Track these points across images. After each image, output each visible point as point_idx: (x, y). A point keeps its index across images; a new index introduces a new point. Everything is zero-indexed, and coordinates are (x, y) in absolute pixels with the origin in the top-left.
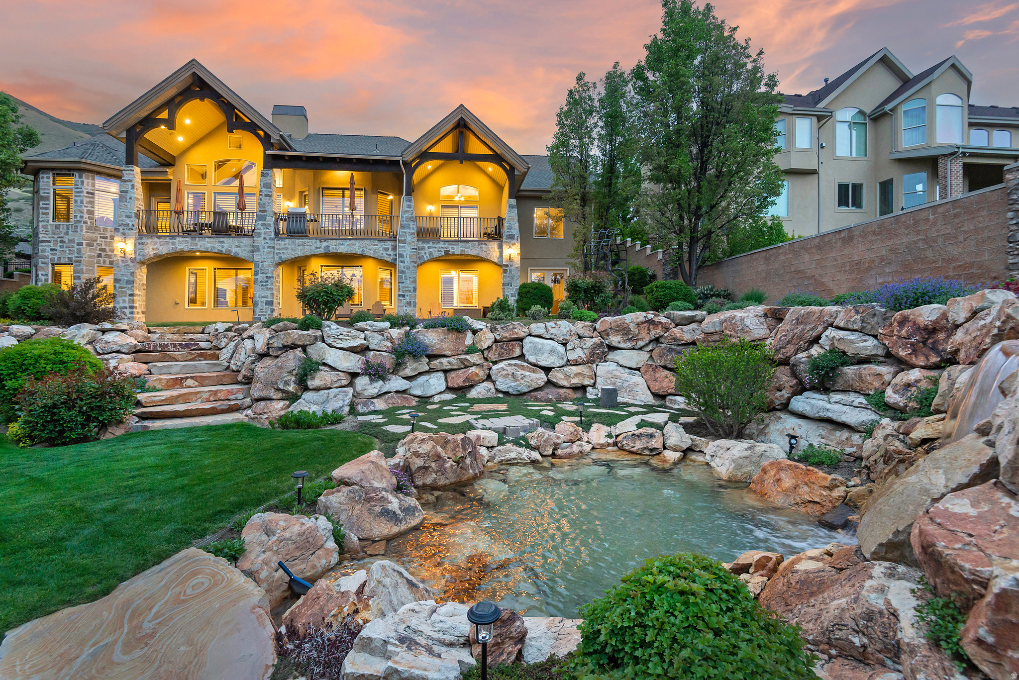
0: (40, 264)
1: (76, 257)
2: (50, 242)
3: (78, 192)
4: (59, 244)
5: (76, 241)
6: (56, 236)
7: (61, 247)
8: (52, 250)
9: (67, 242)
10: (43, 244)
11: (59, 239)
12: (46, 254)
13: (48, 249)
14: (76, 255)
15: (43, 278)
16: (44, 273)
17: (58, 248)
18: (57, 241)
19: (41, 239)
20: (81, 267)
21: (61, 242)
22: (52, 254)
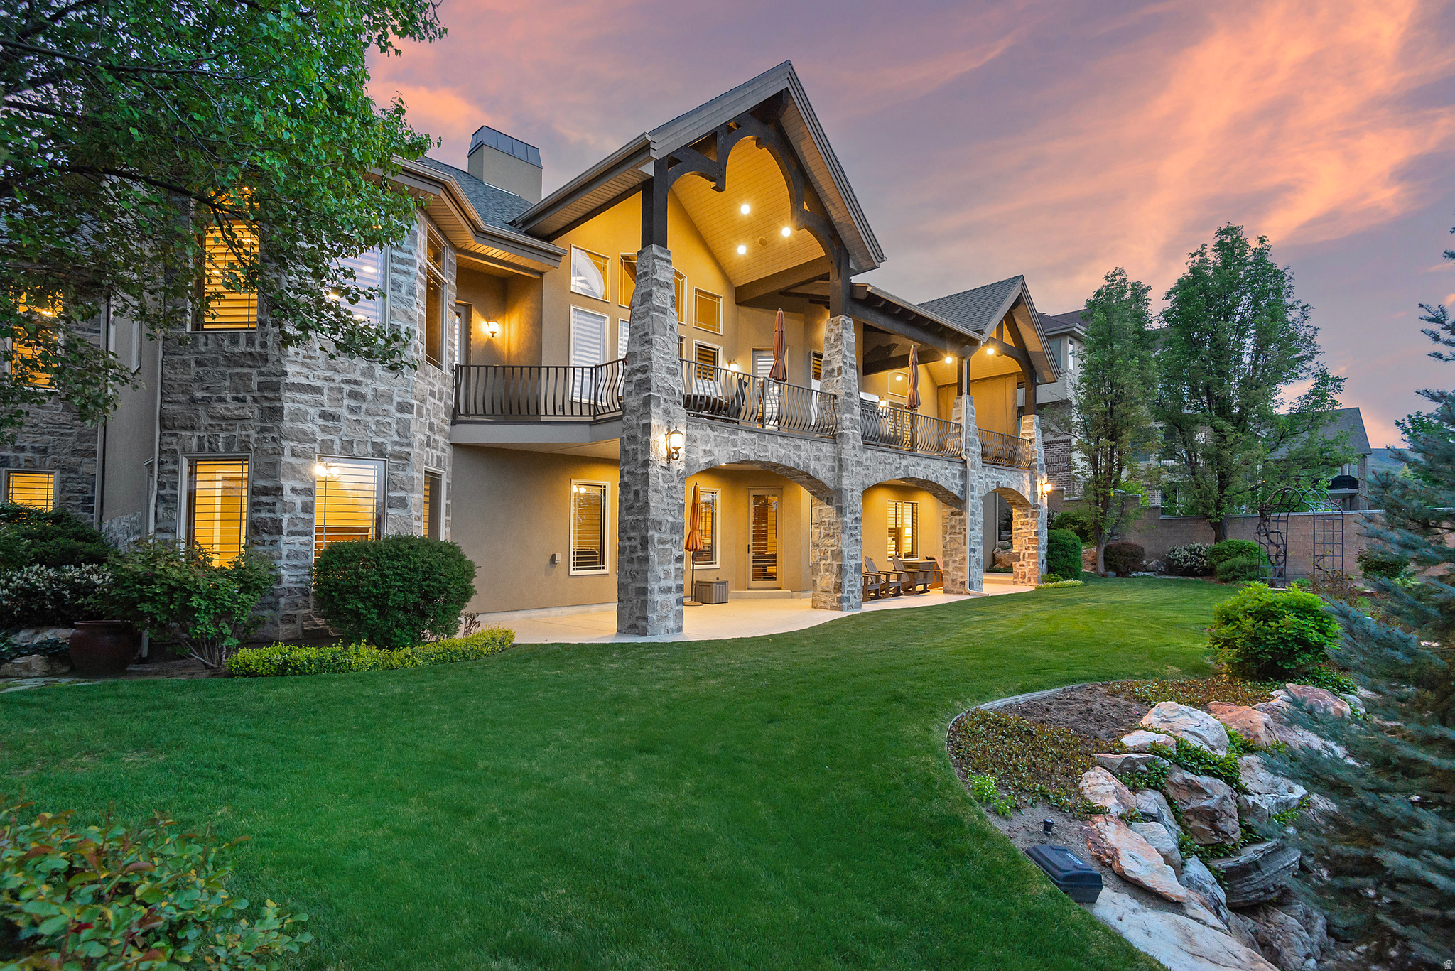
0: (287, 458)
1: (396, 443)
2: (318, 390)
3: (401, 261)
4: (346, 402)
5: (397, 399)
6: (338, 378)
7: (351, 409)
8: (324, 415)
9: (370, 396)
10: (297, 396)
11: (347, 388)
12: (307, 427)
13: (313, 412)
14: (396, 438)
15: (298, 501)
16: (299, 486)
17: (345, 412)
18: (340, 390)
19: (290, 379)
20: (409, 472)
21: (353, 395)
22: (323, 429)
